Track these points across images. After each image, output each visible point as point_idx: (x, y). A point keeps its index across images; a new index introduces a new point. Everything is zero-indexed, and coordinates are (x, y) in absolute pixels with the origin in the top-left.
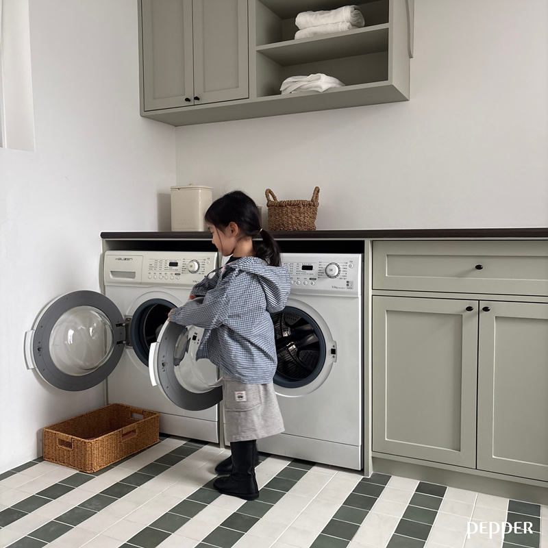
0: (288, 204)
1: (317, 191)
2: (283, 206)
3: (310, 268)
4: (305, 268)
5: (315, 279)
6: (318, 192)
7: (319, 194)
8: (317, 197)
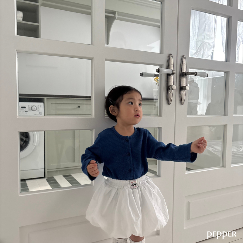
3: (25, 107)
4: (22, 107)
5: (27, 112)
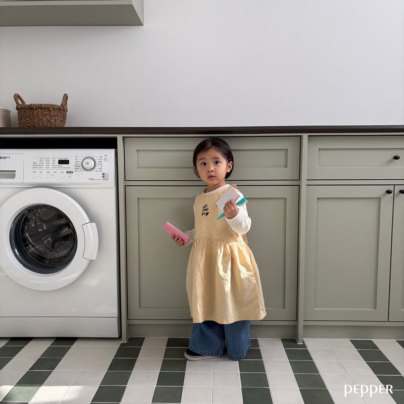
0: (38, 107)
1: (66, 97)
2: (33, 109)
3: (66, 162)
4: (61, 162)
5: (72, 172)
6: (67, 99)
7: (68, 101)
8: (66, 103)
